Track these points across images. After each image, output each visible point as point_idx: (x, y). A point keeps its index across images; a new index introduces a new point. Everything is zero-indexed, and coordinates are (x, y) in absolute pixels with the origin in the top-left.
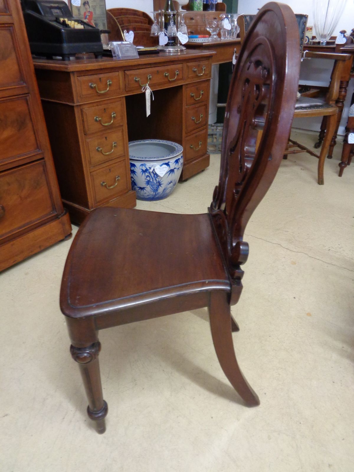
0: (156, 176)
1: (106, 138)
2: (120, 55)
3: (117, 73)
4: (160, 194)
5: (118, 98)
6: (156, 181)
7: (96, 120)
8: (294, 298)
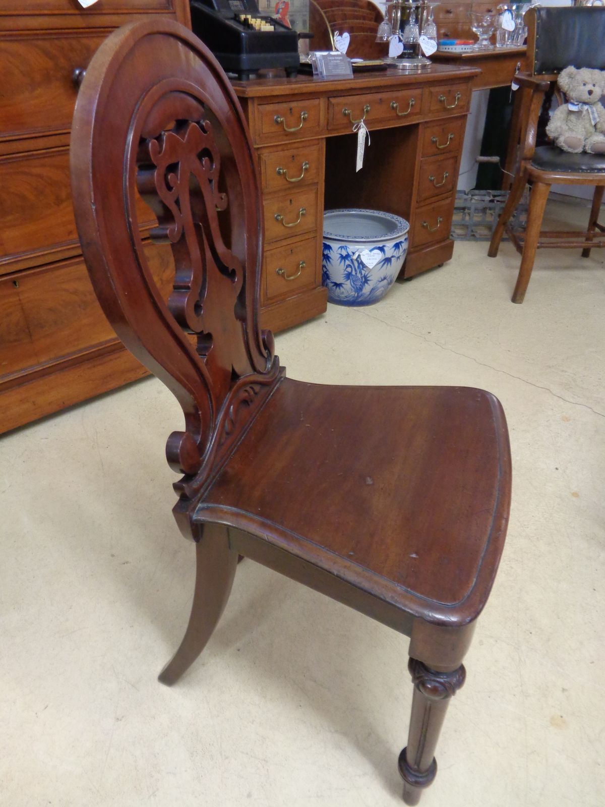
0: (361, 266)
1: (291, 200)
2: (325, 73)
3: (316, 102)
4: (365, 296)
5: (315, 139)
6: (361, 274)
7: (279, 173)
8: (557, 469)
